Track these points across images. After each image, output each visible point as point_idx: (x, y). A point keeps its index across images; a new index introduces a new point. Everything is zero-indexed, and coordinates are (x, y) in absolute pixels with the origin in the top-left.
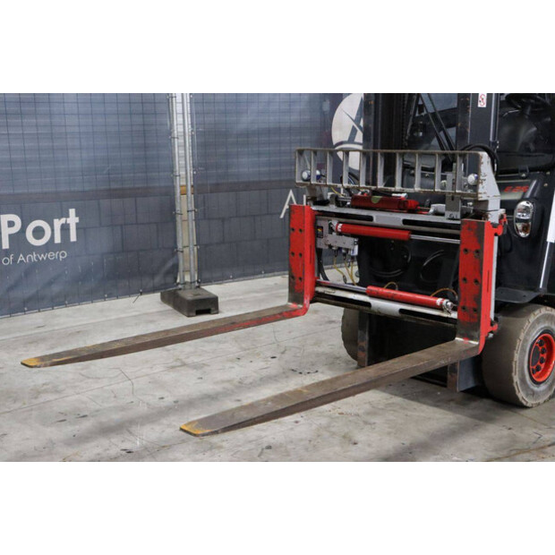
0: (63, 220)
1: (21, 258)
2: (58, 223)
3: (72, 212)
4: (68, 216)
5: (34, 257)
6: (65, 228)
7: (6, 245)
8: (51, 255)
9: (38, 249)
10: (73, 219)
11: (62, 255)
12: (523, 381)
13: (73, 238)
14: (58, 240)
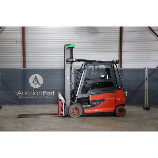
0: (52, 92)
1: (46, 97)
2: (51, 93)
3: (53, 91)
4: (53, 92)
5: (47, 97)
6: (52, 93)
7: (43, 95)
8: (50, 97)
9: (48, 96)
10: (54, 92)
11: (51, 97)
12: (71, 113)
13: (53, 95)
14: (51, 95)
